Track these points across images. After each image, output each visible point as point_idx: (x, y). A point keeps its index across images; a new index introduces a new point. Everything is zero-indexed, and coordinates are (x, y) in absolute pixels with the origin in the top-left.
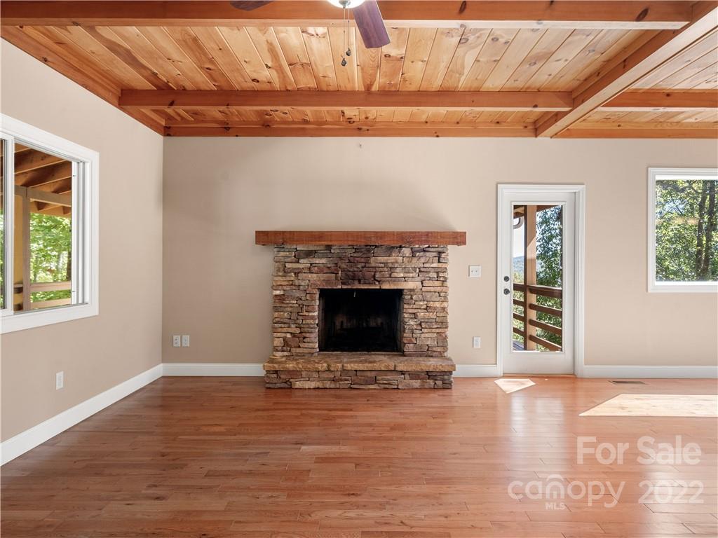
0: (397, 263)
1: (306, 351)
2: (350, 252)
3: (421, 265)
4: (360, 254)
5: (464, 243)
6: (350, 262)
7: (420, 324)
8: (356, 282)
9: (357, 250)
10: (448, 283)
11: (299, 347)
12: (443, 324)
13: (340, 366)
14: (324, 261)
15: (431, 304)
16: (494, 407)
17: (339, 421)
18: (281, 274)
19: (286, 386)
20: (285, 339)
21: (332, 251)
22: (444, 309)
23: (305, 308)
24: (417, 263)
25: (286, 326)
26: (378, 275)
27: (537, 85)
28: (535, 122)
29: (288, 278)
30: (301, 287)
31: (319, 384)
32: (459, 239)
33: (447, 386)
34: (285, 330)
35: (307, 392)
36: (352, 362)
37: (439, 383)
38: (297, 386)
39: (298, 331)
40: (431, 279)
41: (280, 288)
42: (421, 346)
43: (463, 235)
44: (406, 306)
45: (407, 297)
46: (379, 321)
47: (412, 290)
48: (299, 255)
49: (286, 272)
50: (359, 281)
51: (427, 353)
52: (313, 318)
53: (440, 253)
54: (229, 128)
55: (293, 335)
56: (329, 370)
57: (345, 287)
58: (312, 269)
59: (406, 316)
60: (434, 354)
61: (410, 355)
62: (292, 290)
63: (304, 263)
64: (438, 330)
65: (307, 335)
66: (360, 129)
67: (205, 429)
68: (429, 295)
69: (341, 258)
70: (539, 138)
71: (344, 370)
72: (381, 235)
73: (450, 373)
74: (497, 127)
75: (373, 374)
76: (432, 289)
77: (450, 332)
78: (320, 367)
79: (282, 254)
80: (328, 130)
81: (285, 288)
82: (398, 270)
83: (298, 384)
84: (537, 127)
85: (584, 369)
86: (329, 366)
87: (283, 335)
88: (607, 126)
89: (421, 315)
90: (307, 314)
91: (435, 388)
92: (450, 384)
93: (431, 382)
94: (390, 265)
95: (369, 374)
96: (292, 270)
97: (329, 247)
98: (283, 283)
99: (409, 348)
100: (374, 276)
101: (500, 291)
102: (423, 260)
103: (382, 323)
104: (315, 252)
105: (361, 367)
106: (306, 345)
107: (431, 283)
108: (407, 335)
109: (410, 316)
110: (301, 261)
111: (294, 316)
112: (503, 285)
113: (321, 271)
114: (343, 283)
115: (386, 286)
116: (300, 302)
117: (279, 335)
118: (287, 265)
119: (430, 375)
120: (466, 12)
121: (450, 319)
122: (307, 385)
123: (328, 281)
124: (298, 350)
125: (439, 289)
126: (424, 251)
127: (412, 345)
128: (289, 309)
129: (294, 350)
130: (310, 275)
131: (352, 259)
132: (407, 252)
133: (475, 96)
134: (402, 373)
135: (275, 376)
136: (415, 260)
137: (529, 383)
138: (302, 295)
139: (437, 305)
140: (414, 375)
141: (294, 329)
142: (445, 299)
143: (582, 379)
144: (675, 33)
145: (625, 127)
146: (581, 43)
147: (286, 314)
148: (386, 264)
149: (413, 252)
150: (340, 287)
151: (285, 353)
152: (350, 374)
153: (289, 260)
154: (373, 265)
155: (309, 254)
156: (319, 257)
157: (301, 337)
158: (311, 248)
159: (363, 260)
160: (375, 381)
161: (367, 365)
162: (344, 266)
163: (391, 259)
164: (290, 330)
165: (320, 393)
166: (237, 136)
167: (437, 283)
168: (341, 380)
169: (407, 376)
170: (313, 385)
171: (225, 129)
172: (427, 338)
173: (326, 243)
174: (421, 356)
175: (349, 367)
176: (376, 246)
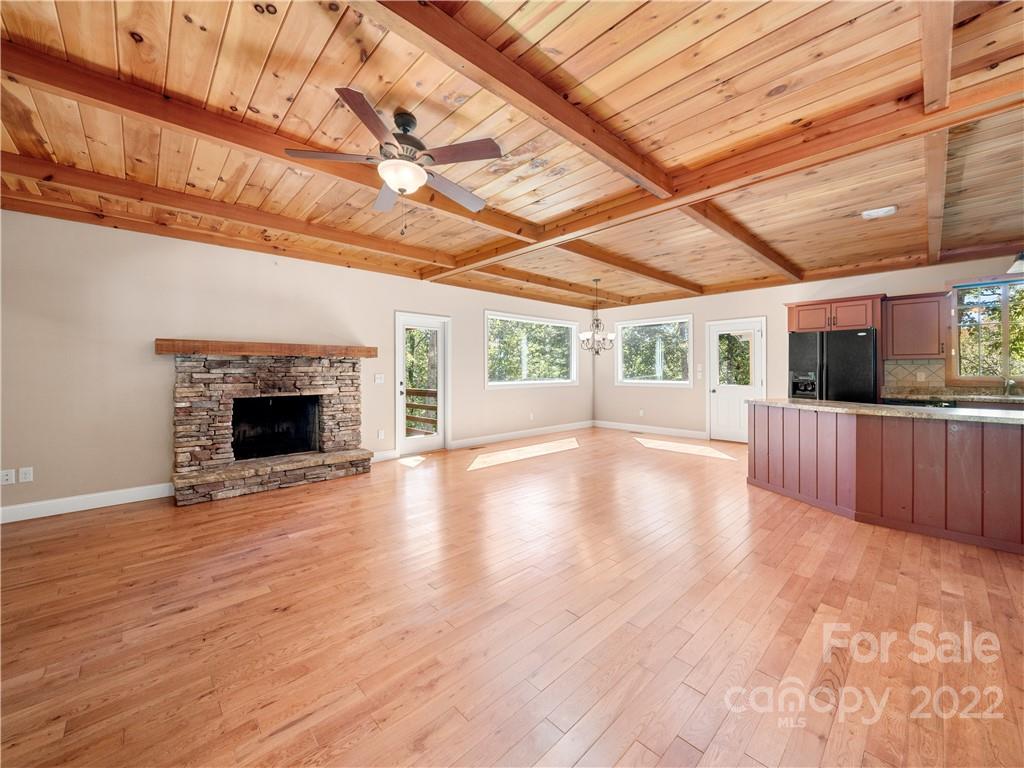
0: (316, 372)
1: (219, 462)
2: (270, 362)
3: (338, 374)
4: (279, 365)
5: (376, 356)
6: (269, 371)
7: (338, 424)
8: (277, 390)
9: (276, 361)
10: (361, 387)
11: (211, 459)
12: (358, 422)
13: (269, 469)
14: (241, 371)
15: (347, 406)
16: (395, 481)
17: (300, 512)
18: (186, 385)
19: (205, 499)
20: (192, 453)
21: (250, 361)
22: (358, 409)
23: (218, 419)
24: (334, 372)
25: (194, 439)
26: (298, 383)
27: (438, 248)
28: (421, 269)
29: (197, 390)
30: (214, 398)
31: (246, 491)
32: (371, 353)
33: (367, 470)
34: (193, 443)
35: (231, 501)
36: (281, 464)
37: (360, 469)
38: (219, 497)
39: (210, 443)
40: (346, 385)
41: (186, 399)
42: (339, 442)
43: (375, 349)
44: (325, 409)
45: (327, 402)
46: (285, 426)
47: (329, 395)
48: (210, 365)
49: (192, 382)
50: (280, 390)
51: (344, 447)
52: (227, 428)
53: (354, 364)
54: (103, 216)
55: (204, 448)
56: (257, 475)
57: (264, 395)
58: (226, 378)
59: (325, 417)
60: (351, 447)
61: (330, 452)
62: (201, 401)
63: (217, 373)
64: (353, 428)
65: (222, 446)
66: (276, 248)
67: (151, 553)
68: (345, 399)
69: (259, 368)
70: (424, 281)
71: (273, 473)
72: (305, 348)
73: (369, 459)
74: (395, 268)
75: (302, 471)
76: (348, 394)
77: (362, 429)
78: (246, 474)
79: (187, 364)
80: (240, 242)
81: (192, 400)
82: (318, 378)
83: (220, 495)
84: (423, 273)
85: (452, 443)
86: (257, 471)
87: (190, 449)
88: (464, 280)
89: (339, 415)
90: (220, 424)
91: (357, 474)
92: (369, 468)
93: (354, 469)
94: (310, 374)
95: (298, 472)
96: (201, 381)
97: (246, 358)
98: (190, 395)
99: (328, 445)
100: (295, 384)
101: (398, 393)
102: (339, 370)
103: (288, 428)
104: (230, 362)
105: (291, 467)
106: (220, 456)
107: (347, 389)
108: (327, 434)
109: (328, 416)
110: (213, 371)
111: (204, 428)
112: (400, 388)
113: (236, 381)
114: (261, 392)
115: (306, 393)
116: (211, 413)
117: (185, 449)
118: (195, 375)
119: (352, 464)
120: (434, 202)
121: (363, 418)
122: (231, 494)
123: (245, 391)
124: (210, 463)
125: (353, 394)
126: (340, 362)
127: (330, 443)
128: (199, 421)
129: (204, 463)
130: (224, 386)
131: (272, 369)
132: (326, 362)
133: (395, 245)
134: (329, 466)
135: (191, 491)
136: (333, 369)
137: (421, 458)
138: (215, 406)
139: (353, 406)
140: (339, 467)
141: (204, 441)
142: (359, 402)
143: (451, 450)
144: (529, 244)
145: (473, 281)
146: (477, 233)
147: (193, 427)
148: (306, 373)
149: (332, 364)
150: (258, 396)
151: (193, 468)
152: (279, 475)
153: (198, 370)
154: (294, 374)
155: (222, 364)
156: (234, 367)
157: (215, 449)
158: (225, 358)
159: (283, 370)
160: (304, 477)
161: (296, 464)
162: (263, 375)
163: (311, 369)
164: (199, 443)
165: (247, 498)
166: (116, 227)
167: (352, 389)
168: (270, 482)
169: (333, 468)
170: (238, 492)
171: (98, 216)
172: (344, 435)
173: (244, 354)
174: (339, 450)
175: (278, 468)
176: (296, 357)
